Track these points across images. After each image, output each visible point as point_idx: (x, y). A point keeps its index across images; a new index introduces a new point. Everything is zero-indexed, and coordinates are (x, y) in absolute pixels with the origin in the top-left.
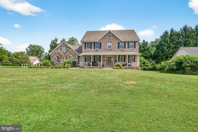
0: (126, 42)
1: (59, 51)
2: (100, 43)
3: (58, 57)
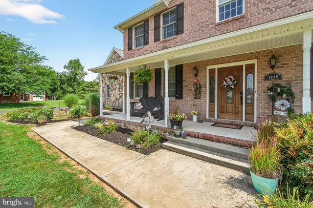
2: (180, 8)
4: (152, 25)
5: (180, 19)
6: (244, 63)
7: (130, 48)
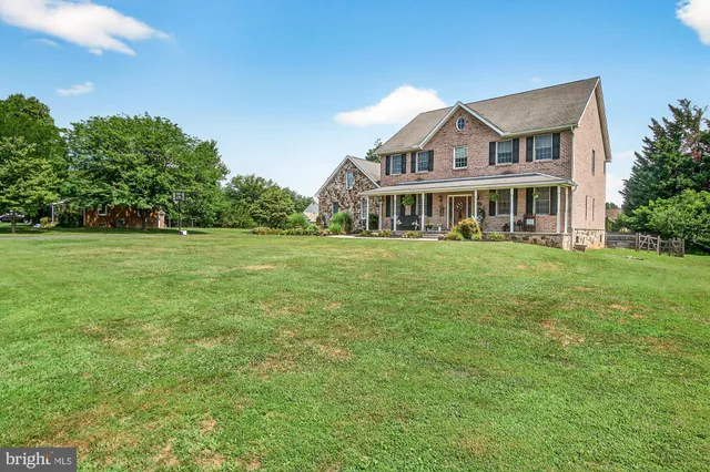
0: (522, 136)
1: (338, 187)
2: (431, 153)
3: (335, 204)
4: (409, 159)
5: (431, 161)
6: (467, 195)
7: (388, 174)
